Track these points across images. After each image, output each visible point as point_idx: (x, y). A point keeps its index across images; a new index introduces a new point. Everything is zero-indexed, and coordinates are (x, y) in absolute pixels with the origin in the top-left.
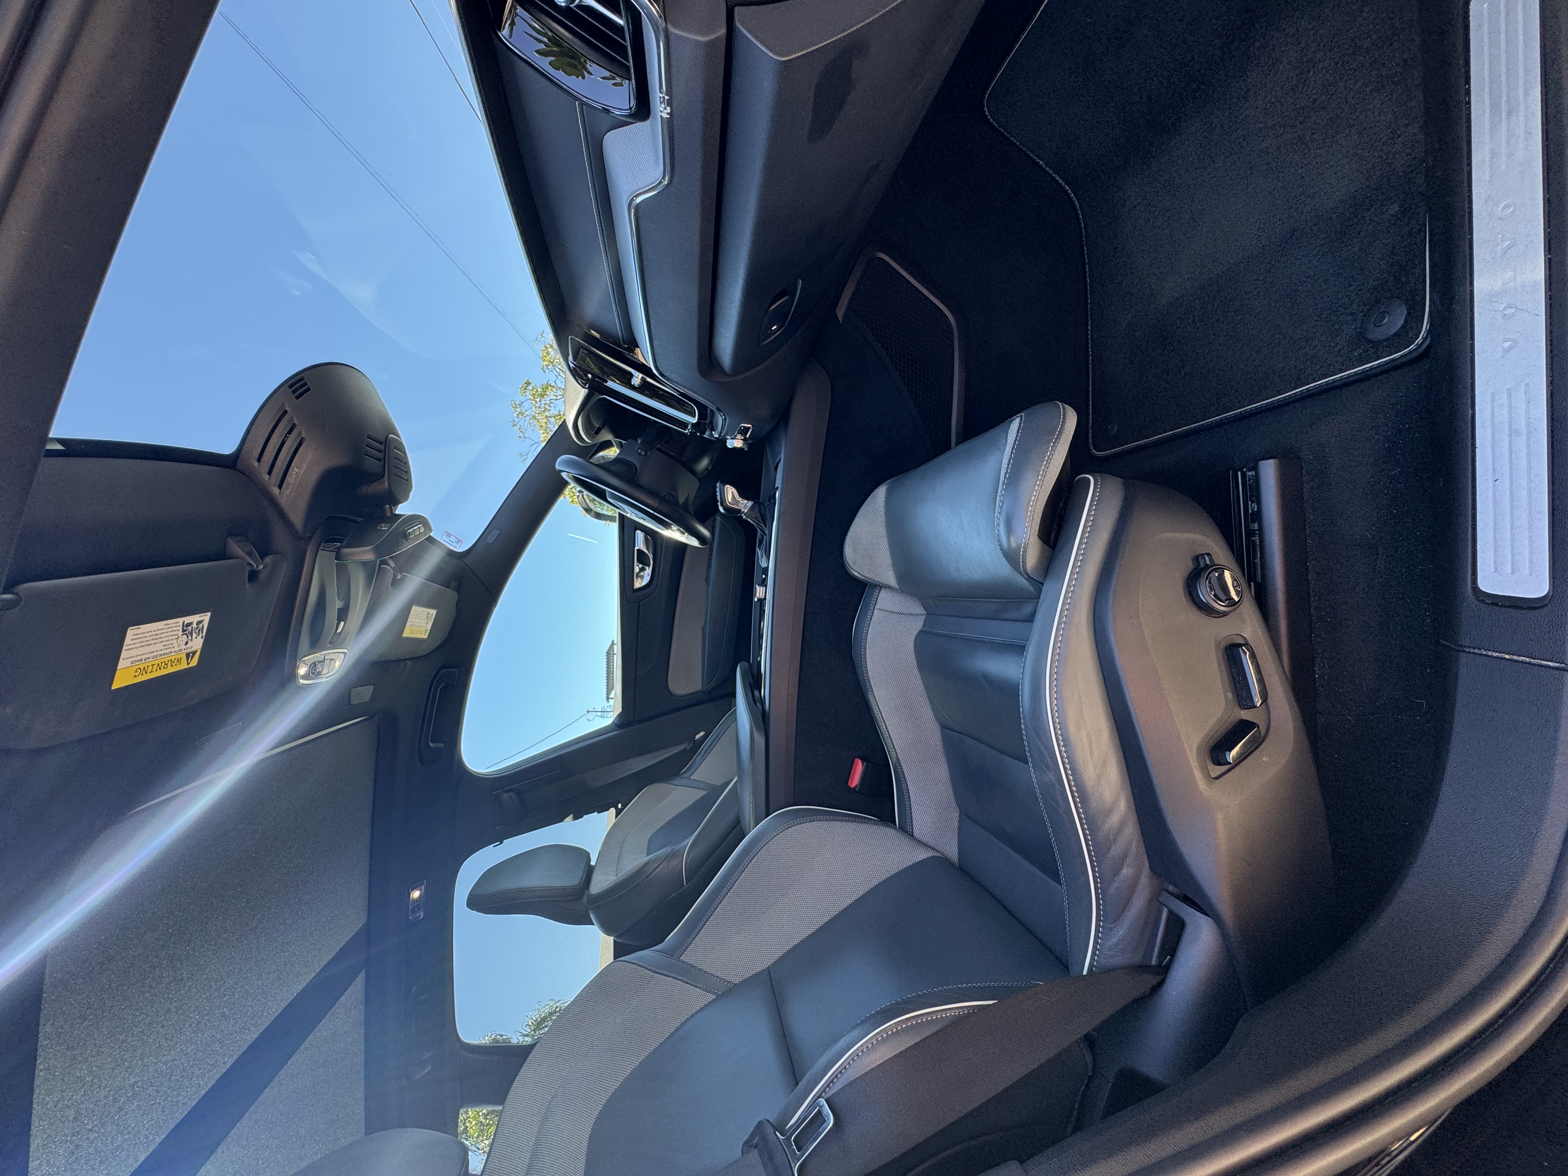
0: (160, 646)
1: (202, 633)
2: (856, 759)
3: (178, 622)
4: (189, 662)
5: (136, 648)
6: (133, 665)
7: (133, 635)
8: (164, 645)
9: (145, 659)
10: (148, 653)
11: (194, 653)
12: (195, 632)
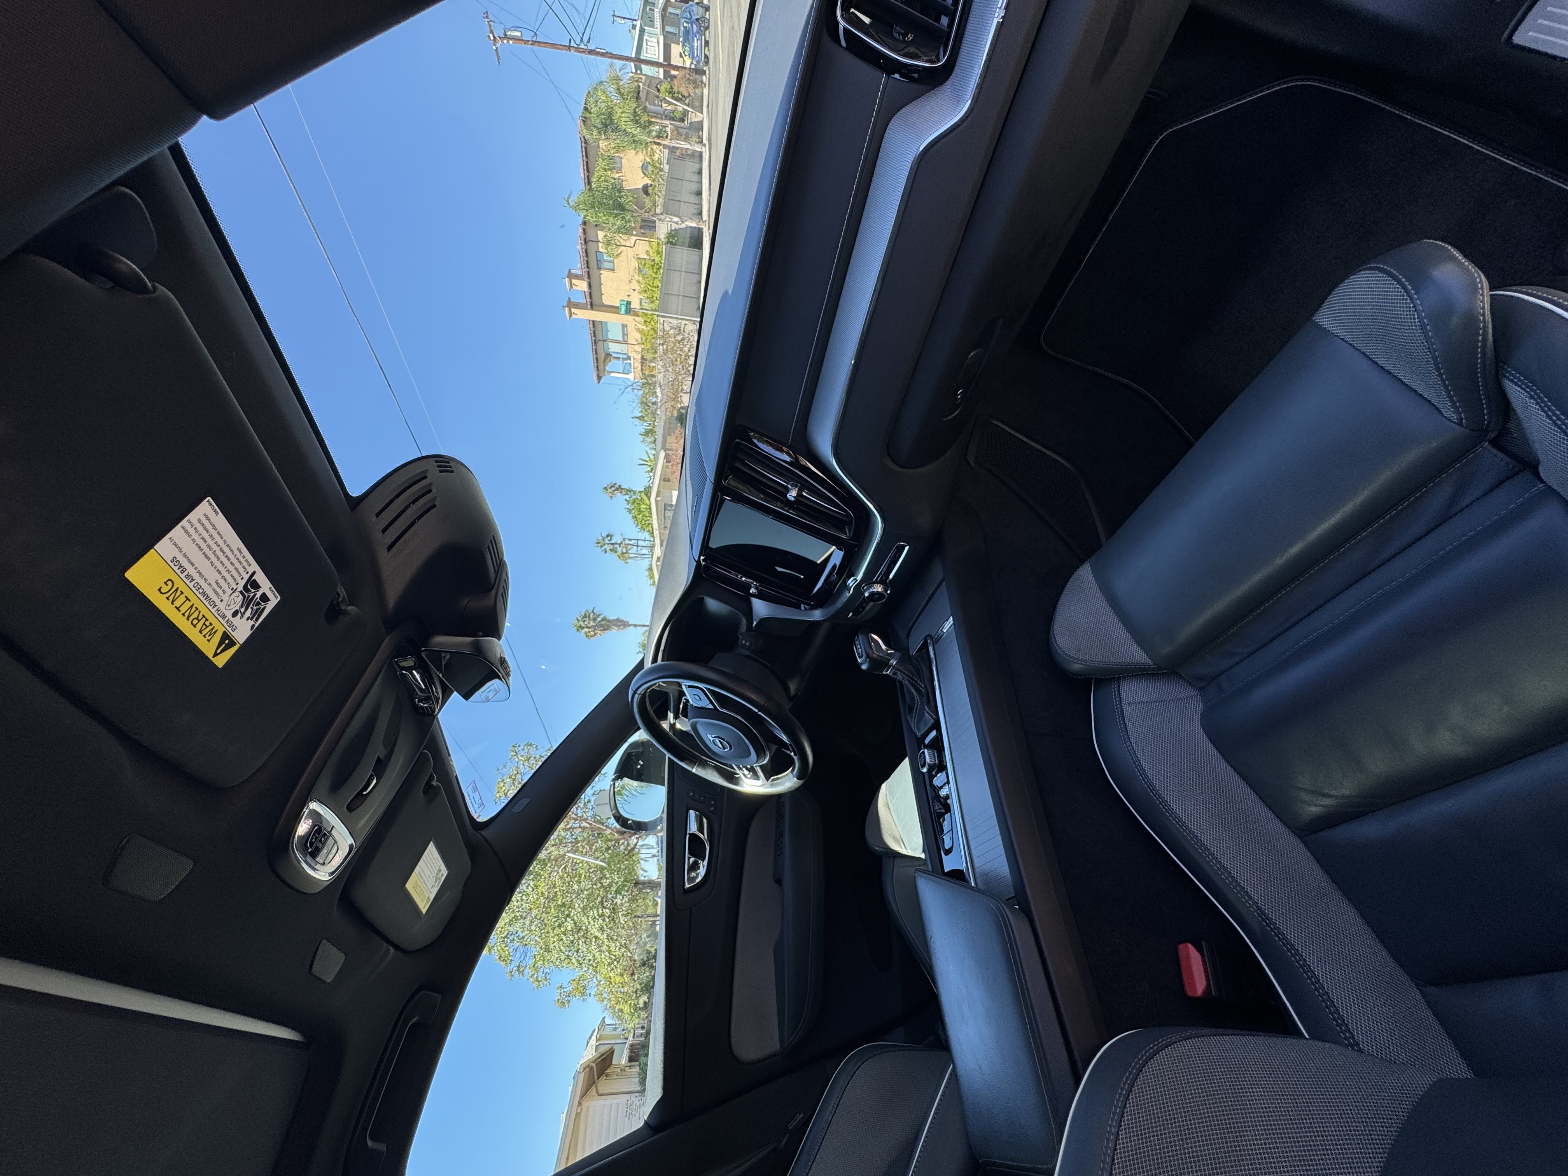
0: (212, 576)
1: (257, 620)
2: (1181, 947)
3: (250, 565)
4: (218, 651)
5: (194, 541)
6: (172, 564)
7: (205, 515)
8: (217, 582)
9: (188, 576)
10: (196, 568)
11: (232, 643)
12: (252, 608)
